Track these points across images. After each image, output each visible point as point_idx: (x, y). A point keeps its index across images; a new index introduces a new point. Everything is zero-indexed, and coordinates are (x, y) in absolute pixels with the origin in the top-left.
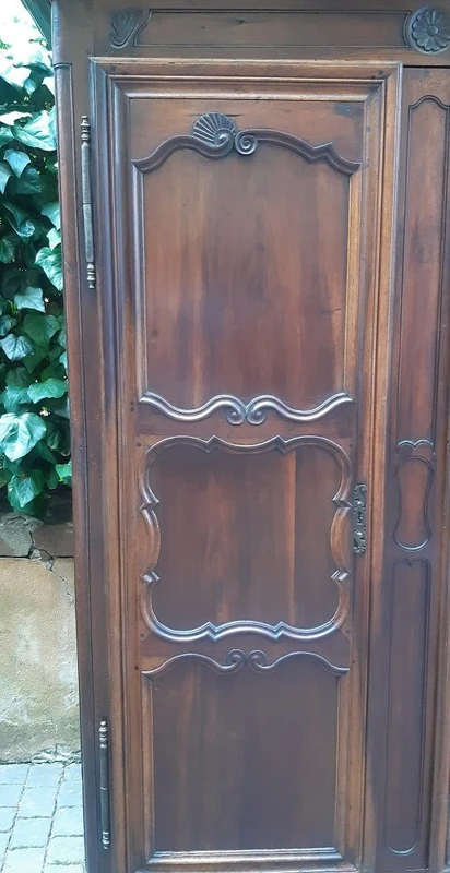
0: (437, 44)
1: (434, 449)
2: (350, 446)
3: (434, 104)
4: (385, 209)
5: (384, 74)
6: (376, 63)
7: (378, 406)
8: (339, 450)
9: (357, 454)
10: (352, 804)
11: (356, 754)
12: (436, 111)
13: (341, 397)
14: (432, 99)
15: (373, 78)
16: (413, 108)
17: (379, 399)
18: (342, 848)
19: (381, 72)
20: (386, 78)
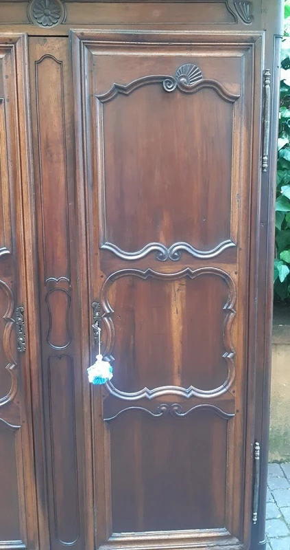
0: (50, 21)
1: (70, 283)
2: (11, 282)
3: (52, 60)
4: (21, 128)
5: (13, 41)
6: (9, 34)
7: (27, 256)
8: (4, 285)
9: (16, 288)
10: (30, 512)
11: (29, 480)
12: (54, 65)
13: (3, 250)
14: (50, 57)
15: (6, 43)
16: (38, 63)
17: (27, 252)
18: (26, 540)
19: (11, 40)
20: (15, 43)
